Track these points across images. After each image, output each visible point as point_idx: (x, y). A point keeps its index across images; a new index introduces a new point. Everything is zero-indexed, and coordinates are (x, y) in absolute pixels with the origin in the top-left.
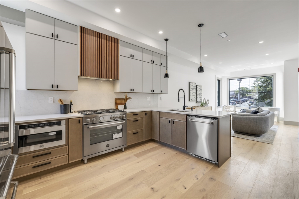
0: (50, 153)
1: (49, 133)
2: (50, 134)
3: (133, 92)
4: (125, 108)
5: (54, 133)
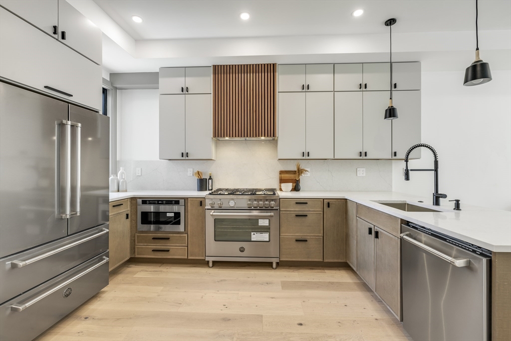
0: (168, 239)
1: (167, 213)
2: (168, 215)
3: (309, 158)
4: (296, 189)
5: (172, 215)
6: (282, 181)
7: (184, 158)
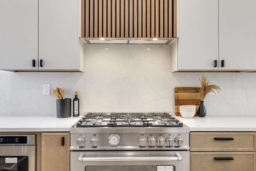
1: (6, 159)
2: (8, 160)
3: (223, 69)
4: (200, 113)
5: (15, 160)
6: (178, 102)
7: (36, 68)
